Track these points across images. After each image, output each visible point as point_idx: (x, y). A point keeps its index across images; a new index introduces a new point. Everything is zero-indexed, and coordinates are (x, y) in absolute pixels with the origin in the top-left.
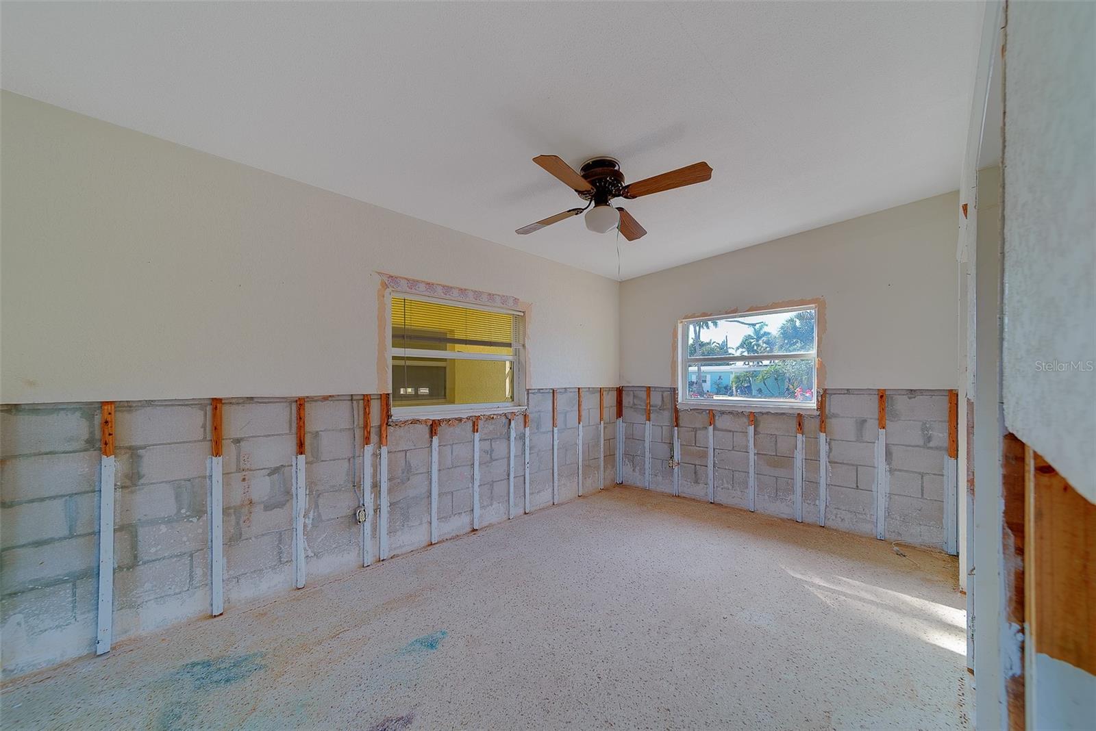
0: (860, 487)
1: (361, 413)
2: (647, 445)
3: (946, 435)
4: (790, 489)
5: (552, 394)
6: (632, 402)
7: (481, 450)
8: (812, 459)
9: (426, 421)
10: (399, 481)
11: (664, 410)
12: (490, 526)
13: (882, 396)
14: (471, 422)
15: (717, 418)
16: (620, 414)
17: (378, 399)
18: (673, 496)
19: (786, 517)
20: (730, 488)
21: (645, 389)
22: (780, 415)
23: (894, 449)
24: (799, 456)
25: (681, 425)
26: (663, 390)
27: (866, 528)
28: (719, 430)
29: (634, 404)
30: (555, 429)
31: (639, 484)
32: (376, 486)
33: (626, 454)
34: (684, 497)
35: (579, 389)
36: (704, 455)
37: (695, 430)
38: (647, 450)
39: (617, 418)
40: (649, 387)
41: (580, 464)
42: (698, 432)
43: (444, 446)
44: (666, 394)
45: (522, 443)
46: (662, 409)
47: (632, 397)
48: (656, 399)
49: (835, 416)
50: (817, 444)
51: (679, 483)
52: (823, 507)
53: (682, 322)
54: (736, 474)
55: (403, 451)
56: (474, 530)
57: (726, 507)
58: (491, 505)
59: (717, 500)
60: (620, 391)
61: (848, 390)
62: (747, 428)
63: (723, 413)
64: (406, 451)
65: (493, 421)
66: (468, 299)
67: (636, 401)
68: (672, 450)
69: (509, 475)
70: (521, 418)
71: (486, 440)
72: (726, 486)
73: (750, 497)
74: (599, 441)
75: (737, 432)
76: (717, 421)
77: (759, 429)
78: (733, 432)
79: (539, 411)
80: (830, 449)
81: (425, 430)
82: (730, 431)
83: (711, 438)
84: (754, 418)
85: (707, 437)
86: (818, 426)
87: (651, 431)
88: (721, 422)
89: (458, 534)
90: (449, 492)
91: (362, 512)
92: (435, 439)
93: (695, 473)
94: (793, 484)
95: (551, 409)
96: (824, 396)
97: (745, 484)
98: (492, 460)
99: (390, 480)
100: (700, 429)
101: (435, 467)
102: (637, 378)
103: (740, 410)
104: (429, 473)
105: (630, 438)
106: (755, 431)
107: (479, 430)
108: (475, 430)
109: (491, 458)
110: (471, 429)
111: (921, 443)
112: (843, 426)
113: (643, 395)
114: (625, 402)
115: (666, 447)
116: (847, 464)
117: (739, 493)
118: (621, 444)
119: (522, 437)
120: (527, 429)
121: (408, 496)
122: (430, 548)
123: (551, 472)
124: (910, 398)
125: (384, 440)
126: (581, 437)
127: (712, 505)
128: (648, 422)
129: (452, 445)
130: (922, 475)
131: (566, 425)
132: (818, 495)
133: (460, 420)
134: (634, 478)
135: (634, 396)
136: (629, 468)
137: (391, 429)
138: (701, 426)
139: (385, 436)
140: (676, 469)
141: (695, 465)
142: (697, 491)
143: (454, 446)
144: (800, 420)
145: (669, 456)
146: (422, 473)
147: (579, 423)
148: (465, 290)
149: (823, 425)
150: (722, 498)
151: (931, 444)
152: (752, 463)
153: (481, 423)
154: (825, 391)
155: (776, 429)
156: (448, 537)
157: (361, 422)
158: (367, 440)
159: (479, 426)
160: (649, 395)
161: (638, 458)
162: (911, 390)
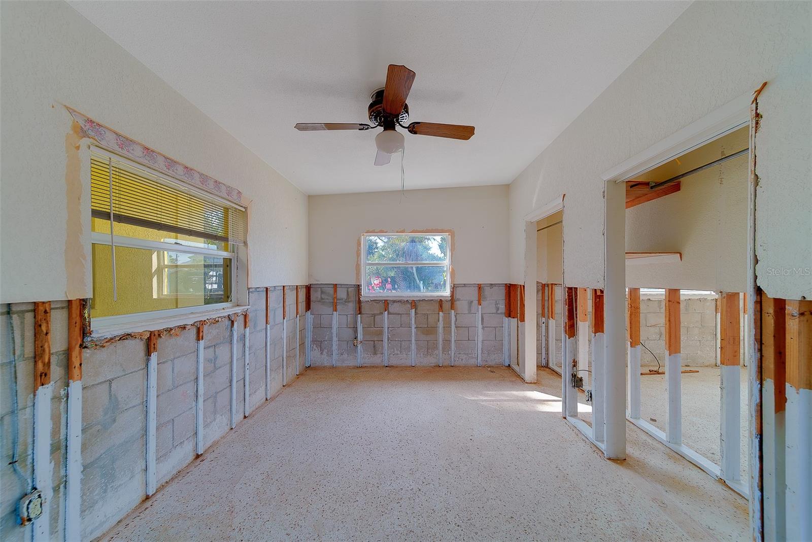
0: (470, 339)
1: (29, 334)
2: (334, 331)
3: (504, 306)
4: (435, 347)
5: (265, 293)
6: (320, 297)
7: (205, 359)
8: (447, 327)
9: (141, 334)
10: (99, 427)
11: (349, 302)
12: (215, 444)
13: (480, 287)
14: (195, 329)
15: (390, 305)
16: (308, 307)
17: (63, 308)
18: (357, 367)
19: (433, 365)
20: (399, 353)
21: (332, 286)
22: (431, 301)
23: (484, 315)
24: (441, 325)
25: (363, 313)
26: (347, 286)
27: (472, 362)
28: (391, 314)
29: (322, 299)
30: (268, 326)
31: (326, 364)
32: (60, 449)
33: (314, 341)
34: (365, 367)
35: (284, 286)
36: (381, 333)
37: (374, 315)
38: (334, 335)
39: (306, 311)
40: (336, 284)
41: (285, 356)
42: (376, 317)
43: (164, 363)
44: (350, 290)
45: (242, 345)
46: (347, 301)
47: (319, 293)
48: (342, 294)
49: (459, 300)
50: (450, 318)
51: (362, 357)
52: (453, 354)
53: (363, 235)
54: (403, 343)
55: (105, 382)
56: (198, 456)
57: (397, 367)
58: (215, 420)
59: (390, 364)
60: (308, 288)
61: (464, 284)
62: (410, 311)
63: (394, 302)
64: (110, 382)
65: (217, 325)
66: (193, 181)
67: (323, 296)
68: (356, 331)
69: (231, 381)
70: (242, 318)
71: (210, 347)
72: (396, 352)
73: (413, 357)
74: (295, 333)
75: (403, 314)
76: (390, 308)
77: (418, 311)
78: (401, 314)
79: (256, 310)
80: (456, 319)
81: (138, 347)
82: (399, 314)
83: (386, 320)
84: (414, 304)
85: (383, 320)
86: (450, 307)
87: (337, 320)
88: (393, 308)
89: (179, 469)
90: (168, 422)
91: (37, 502)
92: (154, 356)
93: (374, 347)
94: (437, 344)
95: (264, 307)
96: (454, 288)
97: (409, 349)
98: (216, 369)
99: (84, 431)
100: (378, 314)
101: (153, 393)
102: (325, 276)
103: (406, 299)
104: (145, 404)
105: (318, 327)
106: (415, 312)
107: (204, 337)
108: (199, 337)
109: (215, 366)
110: (195, 336)
111: (495, 311)
112: (462, 305)
113: (331, 291)
114: (313, 298)
115: (351, 331)
116: (464, 327)
117: (405, 356)
118: (309, 333)
119: (243, 338)
120: (248, 330)
121: (114, 446)
122: (148, 503)
123: (265, 368)
124: (491, 288)
125: (76, 372)
126: (285, 331)
127: (387, 368)
128: (335, 313)
129: (172, 360)
130: (495, 328)
131: (275, 322)
132: (450, 348)
133: (184, 328)
134: (323, 359)
135: (322, 292)
136: (317, 352)
137: (87, 353)
138: (379, 312)
139: (77, 365)
140: (359, 346)
141: (374, 341)
142: (376, 360)
143: (176, 361)
144: (440, 302)
145: (353, 336)
146: (134, 406)
147: (284, 318)
148: (191, 170)
149: (452, 307)
150: (394, 361)
151: (499, 312)
152: (413, 334)
153: (205, 328)
154: (454, 285)
155: (428, 310)
156: (167, 478)
157: (29, 350)
158: (41, 378)
159: (204, 331)
160: (335, 291)
161: (326, 342)
162: (491, 284)
